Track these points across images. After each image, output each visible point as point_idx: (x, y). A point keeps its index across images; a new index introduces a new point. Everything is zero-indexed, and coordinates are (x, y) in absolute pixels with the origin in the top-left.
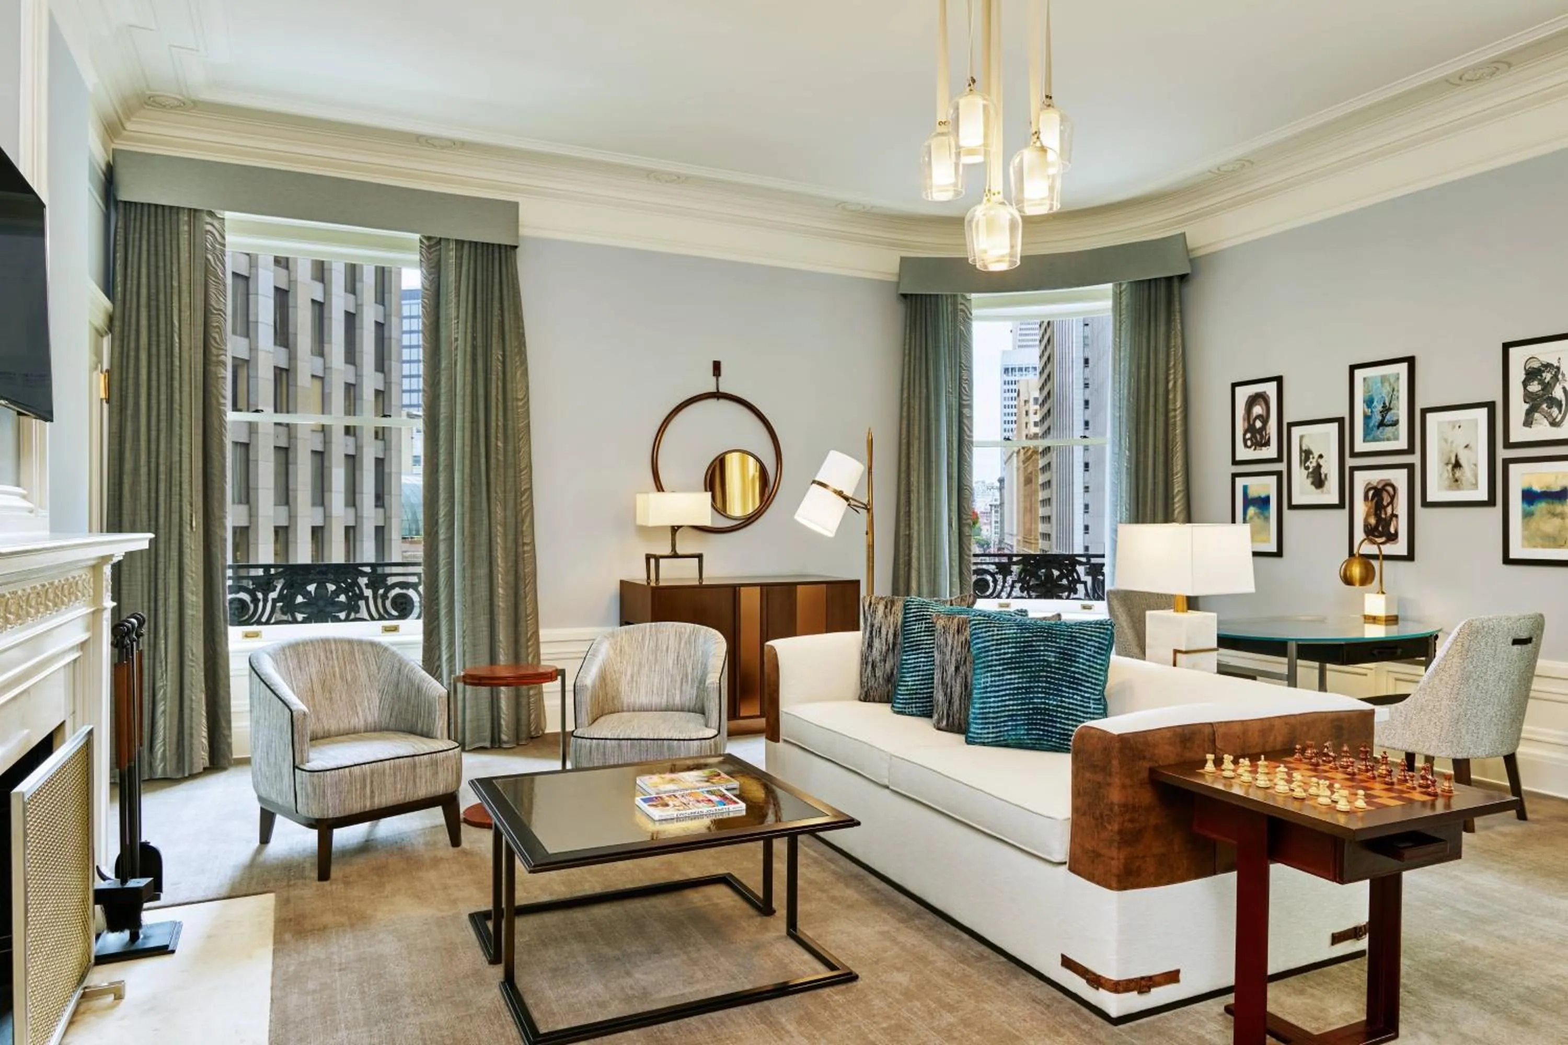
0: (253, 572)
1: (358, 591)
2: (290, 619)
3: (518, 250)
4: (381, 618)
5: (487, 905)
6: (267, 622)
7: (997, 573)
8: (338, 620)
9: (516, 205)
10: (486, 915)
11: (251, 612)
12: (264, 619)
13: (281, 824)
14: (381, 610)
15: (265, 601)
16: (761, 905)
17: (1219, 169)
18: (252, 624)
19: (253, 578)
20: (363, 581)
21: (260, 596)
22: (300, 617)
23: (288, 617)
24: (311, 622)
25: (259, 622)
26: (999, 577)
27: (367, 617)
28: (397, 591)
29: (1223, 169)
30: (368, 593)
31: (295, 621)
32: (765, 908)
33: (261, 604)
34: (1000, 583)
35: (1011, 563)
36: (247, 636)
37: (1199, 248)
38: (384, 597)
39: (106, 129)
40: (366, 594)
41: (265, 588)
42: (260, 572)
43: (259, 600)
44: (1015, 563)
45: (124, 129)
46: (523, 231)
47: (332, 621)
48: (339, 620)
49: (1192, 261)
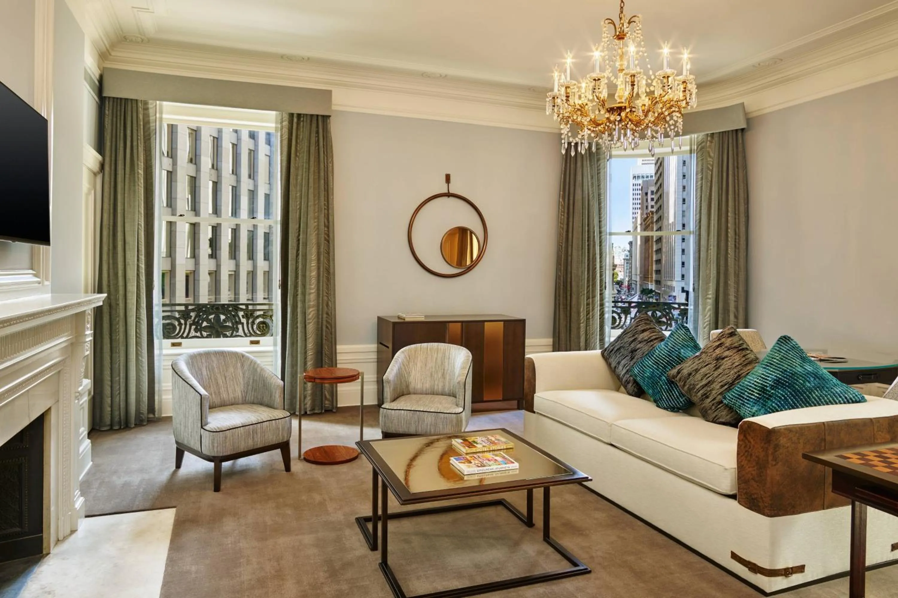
0: (178, 308)
1: (237, 320)
2: (200, 336)
3: (331, 118)
4: (251, 335)
5: (367, 511)
6: (187, 337)
7: (621, 313)
8: (225, 336)
9: (330, 92)
10: (367, 519)
11: (177, 332)
12: (185, 335)
13: (189, 458)
14: (251, 331)
15: (186, 324)
16: (526, 521)
17: (759, 64)
18: (178, 338)
19: (179, 312)
20: (241, 314)
21: (182, 321)
22: (205, 334)
23: (198, 334)
24: (211, 338)
25: (182, 337)
26: (623, 316)
27: (243, 335)
28: (261, 319)
29: (762, 64)
30: (244, 321)
31: (202, 337)
32: (529, 522)
33: (183, 327)
34: (623, 319)
35: (630, 307)
36: (173, 345)
37: (752, 112)
38: (253, 323)
39: (99, 55)
40: (242, 321)
41: (186, 316)
42: (183, 308)
43: (182, 324)
44: (634, 307)
45: (110, 55)
46: (334, 108)
47: (223, 337)
48: (227, 337)
49: (749, 121)
